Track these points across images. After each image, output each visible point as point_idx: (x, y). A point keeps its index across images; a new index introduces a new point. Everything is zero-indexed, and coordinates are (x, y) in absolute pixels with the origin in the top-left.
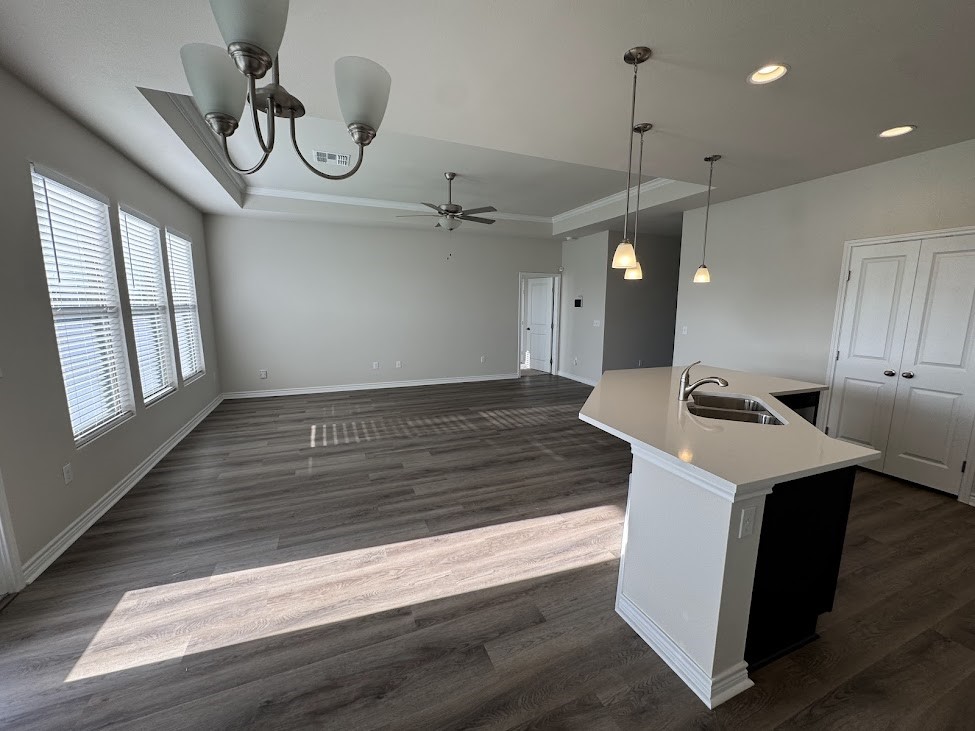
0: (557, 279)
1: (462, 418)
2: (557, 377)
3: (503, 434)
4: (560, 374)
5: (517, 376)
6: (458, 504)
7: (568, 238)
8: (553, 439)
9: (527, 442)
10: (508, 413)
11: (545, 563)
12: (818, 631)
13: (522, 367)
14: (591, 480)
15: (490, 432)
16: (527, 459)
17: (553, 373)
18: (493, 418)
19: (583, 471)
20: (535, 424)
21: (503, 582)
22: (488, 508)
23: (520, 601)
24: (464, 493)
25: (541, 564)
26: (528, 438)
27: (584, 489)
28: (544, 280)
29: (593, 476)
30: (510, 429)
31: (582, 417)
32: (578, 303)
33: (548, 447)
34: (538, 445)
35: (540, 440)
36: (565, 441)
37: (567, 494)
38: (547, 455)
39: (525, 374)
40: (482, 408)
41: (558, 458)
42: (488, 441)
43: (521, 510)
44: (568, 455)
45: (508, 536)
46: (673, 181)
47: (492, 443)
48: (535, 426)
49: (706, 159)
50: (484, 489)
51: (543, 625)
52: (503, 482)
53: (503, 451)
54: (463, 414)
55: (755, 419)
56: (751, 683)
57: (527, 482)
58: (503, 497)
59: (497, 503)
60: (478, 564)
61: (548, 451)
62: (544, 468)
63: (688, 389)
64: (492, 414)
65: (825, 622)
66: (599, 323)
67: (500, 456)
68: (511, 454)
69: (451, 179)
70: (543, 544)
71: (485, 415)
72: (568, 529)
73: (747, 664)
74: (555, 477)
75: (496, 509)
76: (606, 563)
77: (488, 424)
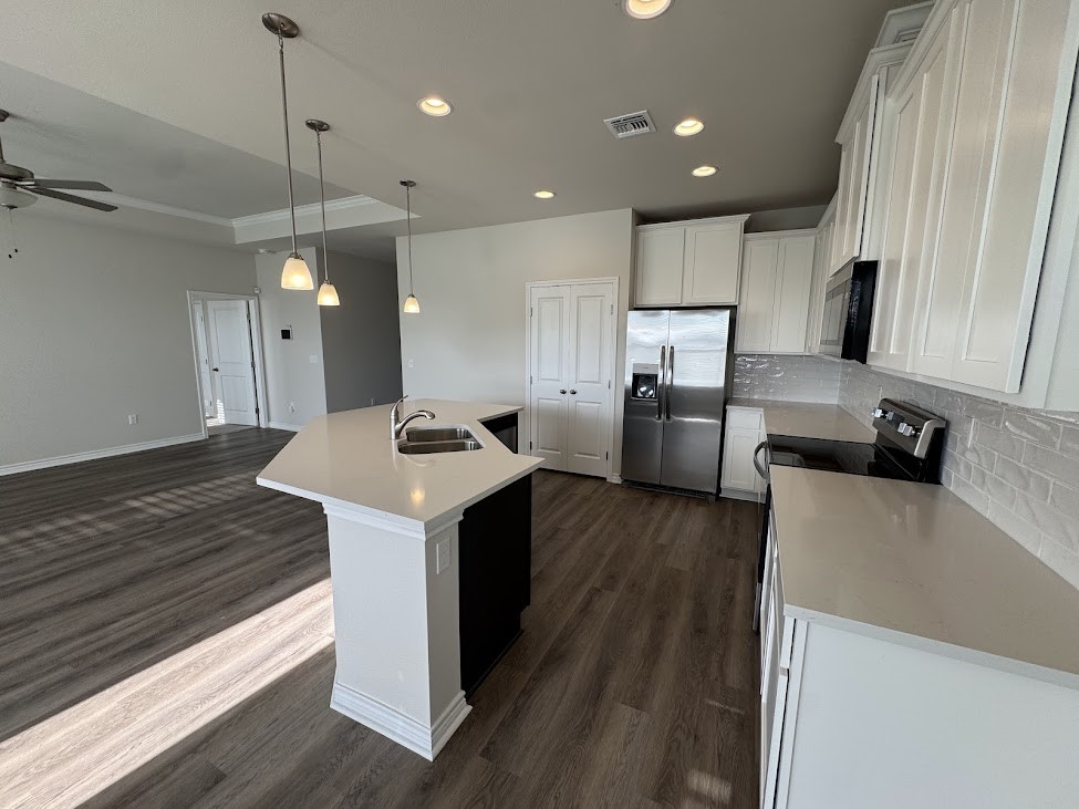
0: (252, 303)
1: (85, 518)
2: (269, 430)
3: (168, 525)
4: (273, 425)
5: (203, 436)
6: (63, 665)
7: (262, 251)
8: (258, 513)
9: (212, 527)
10: (181, 492)
11: (231, 691)
12: (522, 627)
13: (210, 423)
14: (310, 553)
15: (146, 527)
16: (209, 552)
17: (263, 426)
18: (154, 505)
19: (299, 545)
20: (230, 498)
21: (149, 757)
22: (128, 650)
23: (182, 769)
24: (80, 641)
25: (223, 696)
26: (215, 521)
27: (298, 568)
28: (232, 303)
29: (311, 547)
30: (184, 516)
31: (261, 481)
32: (286, 334)
33: (247, 526)
34: (233, 526)
35: (234, 521)
36: (274, 512)
37: (272, 583)
38: (243, 538)
39: (215, 434)
40: (133, 493)
41: (262, 537)
42: (138, 542)
43: (193, 631)
44: (275, 531)
45: (165, 680)
46: (375, 201)
47: (149, 543)
48: (227, 502)
49: (403, 183)
50: (123, 622)
51: (223, 784)
52: (162, 600)
53: (167, 551)
54: (87, 512)
55: (462, 447)
56: (471, 707)
57: (207, 585)
58: (161, 622)
59: (148, 635)
60: (98, 751)
61: (246, 532)
62: (240, 557)
63: (399, 426)
64: (151, 499)
65: (527, 616)
66: (316, 359)
67: (160, 560)
68: (182, 552)
70: (227, 667)
71: (136, 504)
72: (270, 628)
73: (464, 693)
74: (255, 564)
75: (148, 644)
76: (321, 653)
77: (140, 516)
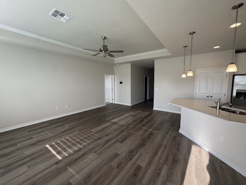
69: (104, 39)
